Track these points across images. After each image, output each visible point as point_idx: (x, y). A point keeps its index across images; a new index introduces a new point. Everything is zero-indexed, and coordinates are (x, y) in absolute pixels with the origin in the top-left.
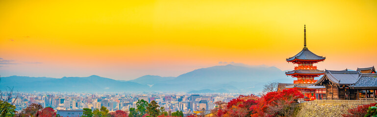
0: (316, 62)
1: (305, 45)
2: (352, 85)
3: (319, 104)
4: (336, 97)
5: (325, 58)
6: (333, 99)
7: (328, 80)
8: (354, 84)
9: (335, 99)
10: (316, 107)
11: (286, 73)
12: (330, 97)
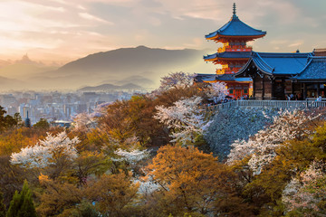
0: (251, 38)
1: (234, 13)
2: (294, 75)
3: (241, 107)
4: (269, 95)
5: (265, 33)
6: (263, 99)
8: (299, 75)
9: (267, 99)
10: (237, 111)
11: (205, 57)
12: (260, 95)
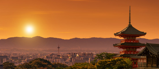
4: (155, 65)
5: (146, 33)
6: (152, 67)
7: (149, 51)
9: (154, 67)
11: (114, 45)
12: (150, 65)
